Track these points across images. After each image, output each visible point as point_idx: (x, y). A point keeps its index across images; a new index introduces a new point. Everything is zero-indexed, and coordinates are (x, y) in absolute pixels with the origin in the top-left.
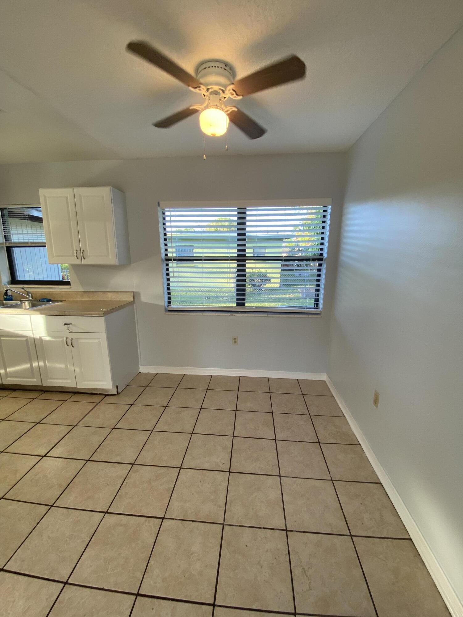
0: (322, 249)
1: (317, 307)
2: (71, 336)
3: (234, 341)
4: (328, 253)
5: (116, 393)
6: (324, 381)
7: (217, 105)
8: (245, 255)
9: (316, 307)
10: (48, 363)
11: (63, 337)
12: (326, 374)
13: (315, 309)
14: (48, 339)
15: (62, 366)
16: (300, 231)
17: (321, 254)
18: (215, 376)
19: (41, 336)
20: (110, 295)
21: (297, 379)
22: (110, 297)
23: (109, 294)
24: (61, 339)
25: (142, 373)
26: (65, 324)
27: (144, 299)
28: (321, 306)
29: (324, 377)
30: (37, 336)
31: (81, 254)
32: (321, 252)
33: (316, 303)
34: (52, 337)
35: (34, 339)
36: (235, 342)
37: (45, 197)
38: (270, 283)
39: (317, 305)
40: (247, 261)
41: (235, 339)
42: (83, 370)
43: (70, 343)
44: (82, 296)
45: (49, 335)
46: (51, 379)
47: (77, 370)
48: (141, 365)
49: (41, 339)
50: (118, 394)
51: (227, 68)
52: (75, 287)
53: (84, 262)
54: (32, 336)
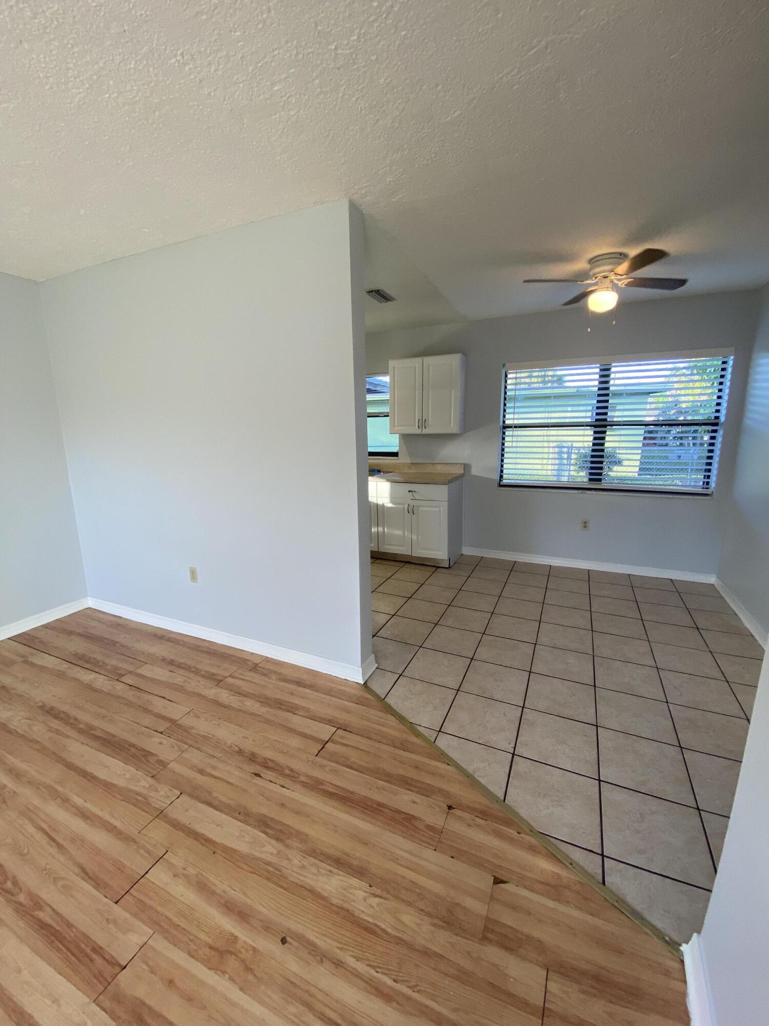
0: (718, 411)
1: (707, 486)
2: (412, 503)
3: (584, 525)
4: (727, 415)
5: (448, 566)
6: (713, 585)
7: (608, 287)
8: (605, 420)
9: (705, 486)
10: (387, 528)
11: (405, 504)
12: (715, 575)
13: (703, 488)
14: (390, 505)
15: (400, 533)
16: (684, 375)
17: (717, 418)
18: (555, 567)
19: (384, 502)
20: (439, 467)
21: (671, 579)
22: (439, 469)
23: (438, 465)
24: (402, 506)
25: (465, 555)
26: (409, 491)
27: (475, 471)
28: (713, 485)
29: (712, 579)
30: (380, 502)
31: (423, 423)
32: (717, 414)
33: (706, 480)
34: (394, 504)
35: (377, 504)
36: (585, 527)
37: (394, 368)
38: (622, 466)
39: (708, 483)
40: (608, 427)
41: (585, 523)
42: (420, 538)
43: (412, 511)
44: (410, 468)
45: (392, 502)
46: (387, 544)
47: (414, 537)
48: (464, 546)
49: (383, 505)
50: (450, 567)
51: (622, 256)
52: (403, 459)
53: (425, 431)
54: (376, 502)
